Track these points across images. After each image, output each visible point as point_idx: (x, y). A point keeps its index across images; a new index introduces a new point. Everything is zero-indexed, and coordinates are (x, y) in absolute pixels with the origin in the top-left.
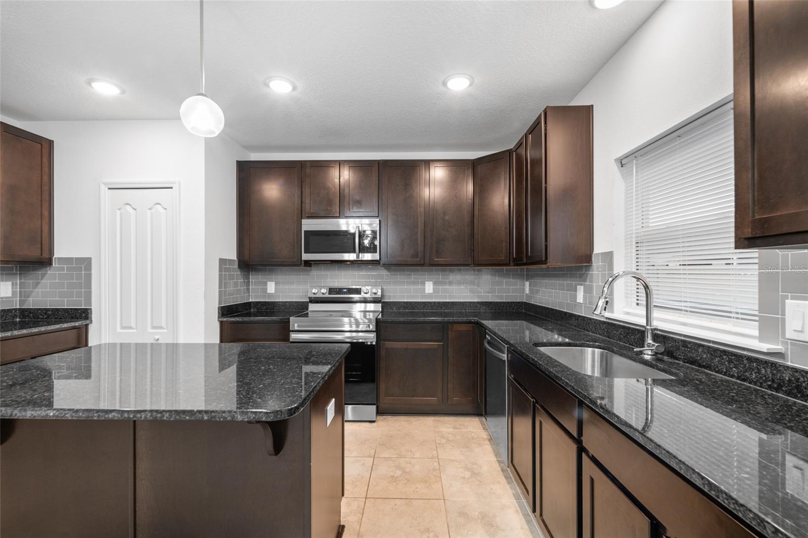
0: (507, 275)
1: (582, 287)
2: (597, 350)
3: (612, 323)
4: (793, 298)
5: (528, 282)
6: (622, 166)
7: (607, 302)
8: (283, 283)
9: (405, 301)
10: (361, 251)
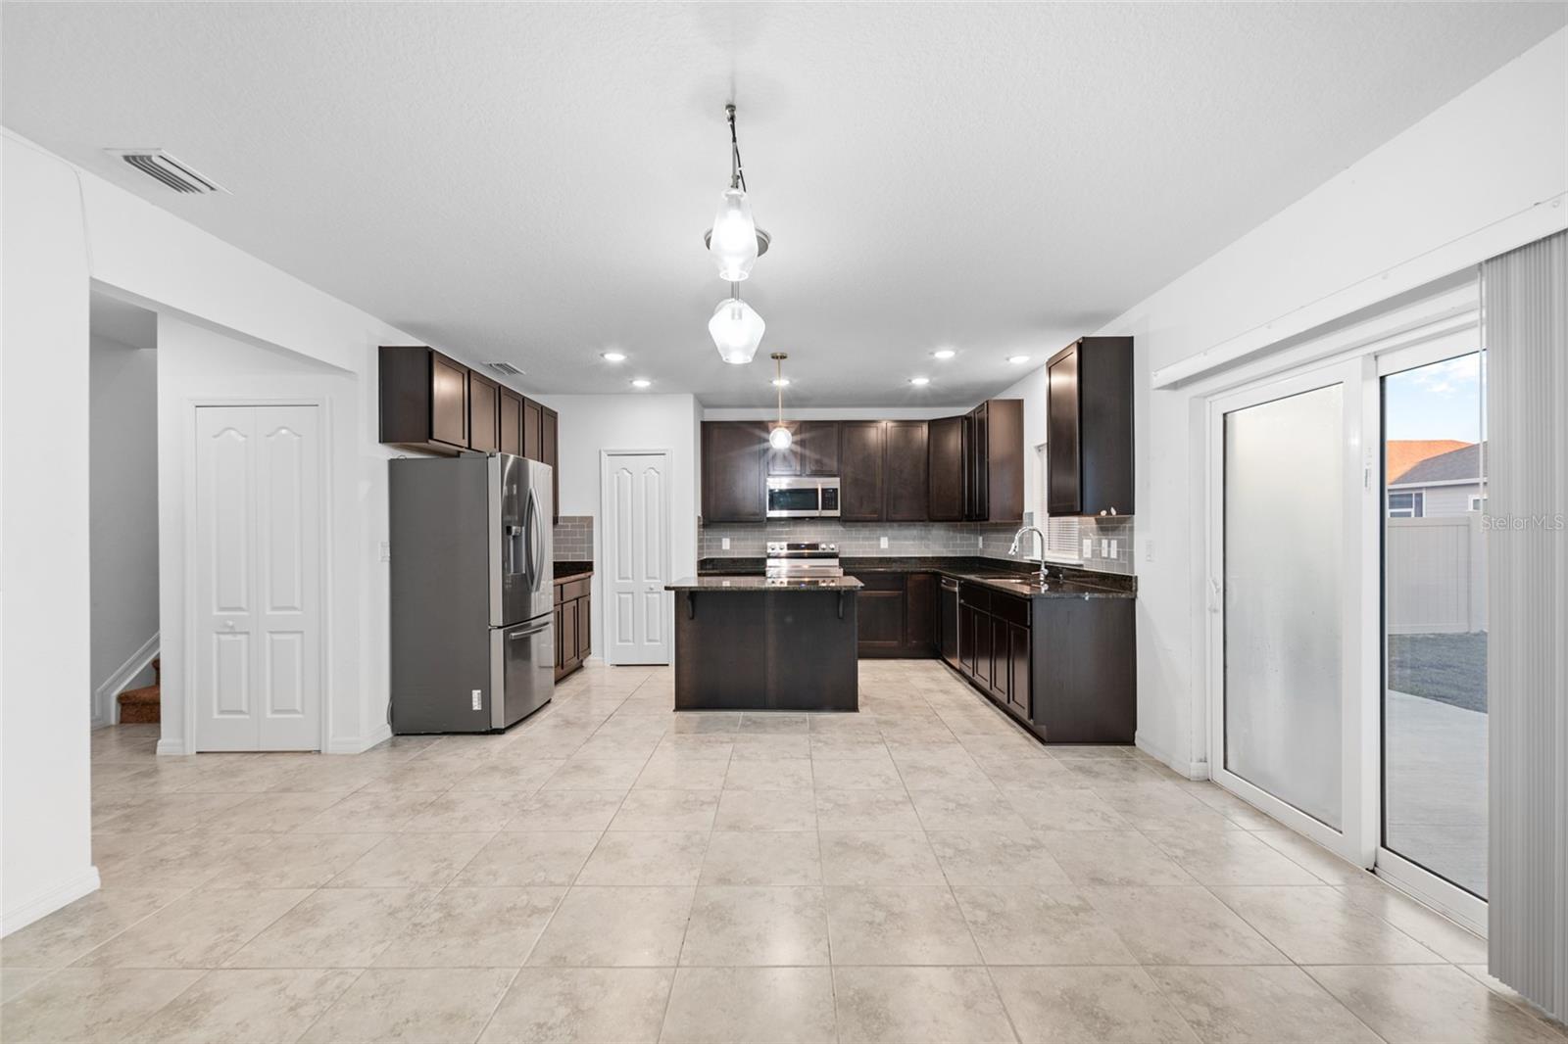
0: (961, 531)
5: (981, 538)
6: (1040, 451)
8: (738, 539)
9: (861, 556)
10: (823, 509)
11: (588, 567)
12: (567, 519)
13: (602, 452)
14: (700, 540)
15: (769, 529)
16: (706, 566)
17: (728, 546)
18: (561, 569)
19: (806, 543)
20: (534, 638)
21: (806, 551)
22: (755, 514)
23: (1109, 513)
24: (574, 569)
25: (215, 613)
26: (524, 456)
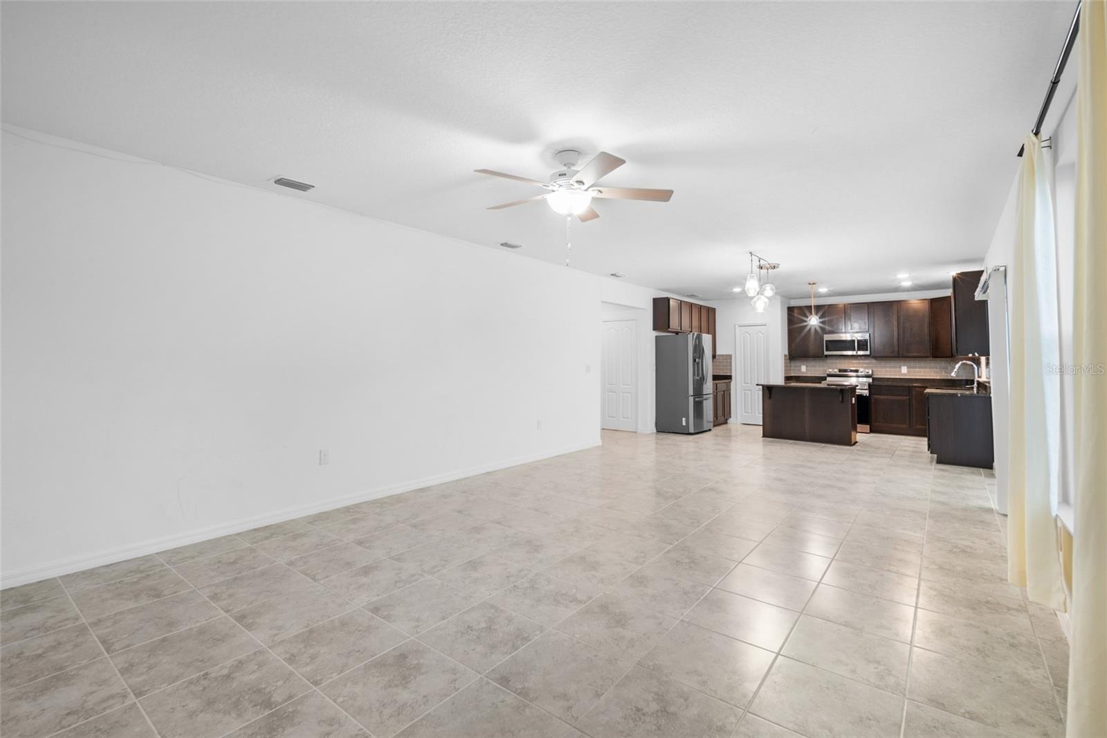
8: (811, 367)
9: (888, 377)
10: (858, 350)
11: (729, 377)
12: (719, 355)
13: (737, 326)
14: (786, 367)
15: (826, 361)
16: (788, 379)
17: (804, 369)
18: (715, 378)
19: (851, 369)
20: (704, 402)
21: (851, 373)
22: (817, 353)
23: (974, 355)
24: (723, 378)
25: (607, 385)
26: (701, 332)
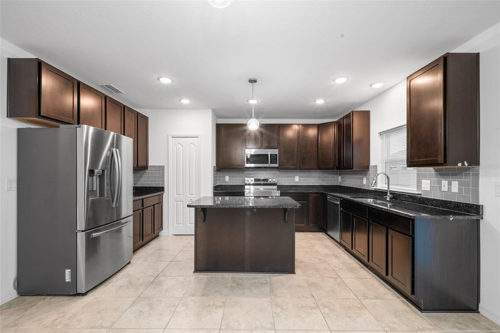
1: (365, 178)
2: (371, 199)
3: (376, 191)
4: (424, 180)
5: (340, 177)
6: (381, 135)
7: (375, 182)
8: (232, 177)
9: (287, 184)
10: (270, 163)
11: (161, 189)
12: (152, 167)
13: (169, 136)
14: (214, 177)
15: (246, 172)
17: (228, 179)
19: (262, 178)
21: (262, 182)
22: (240, 166)
23: (463, 165)
24: (155, 190)
26: (106, 129)
